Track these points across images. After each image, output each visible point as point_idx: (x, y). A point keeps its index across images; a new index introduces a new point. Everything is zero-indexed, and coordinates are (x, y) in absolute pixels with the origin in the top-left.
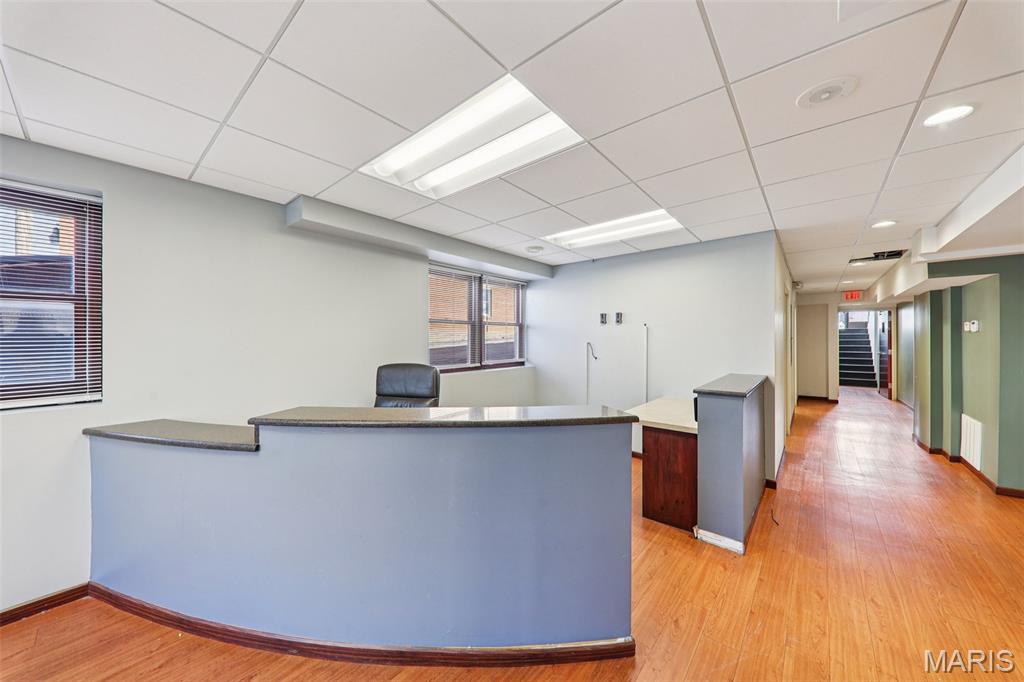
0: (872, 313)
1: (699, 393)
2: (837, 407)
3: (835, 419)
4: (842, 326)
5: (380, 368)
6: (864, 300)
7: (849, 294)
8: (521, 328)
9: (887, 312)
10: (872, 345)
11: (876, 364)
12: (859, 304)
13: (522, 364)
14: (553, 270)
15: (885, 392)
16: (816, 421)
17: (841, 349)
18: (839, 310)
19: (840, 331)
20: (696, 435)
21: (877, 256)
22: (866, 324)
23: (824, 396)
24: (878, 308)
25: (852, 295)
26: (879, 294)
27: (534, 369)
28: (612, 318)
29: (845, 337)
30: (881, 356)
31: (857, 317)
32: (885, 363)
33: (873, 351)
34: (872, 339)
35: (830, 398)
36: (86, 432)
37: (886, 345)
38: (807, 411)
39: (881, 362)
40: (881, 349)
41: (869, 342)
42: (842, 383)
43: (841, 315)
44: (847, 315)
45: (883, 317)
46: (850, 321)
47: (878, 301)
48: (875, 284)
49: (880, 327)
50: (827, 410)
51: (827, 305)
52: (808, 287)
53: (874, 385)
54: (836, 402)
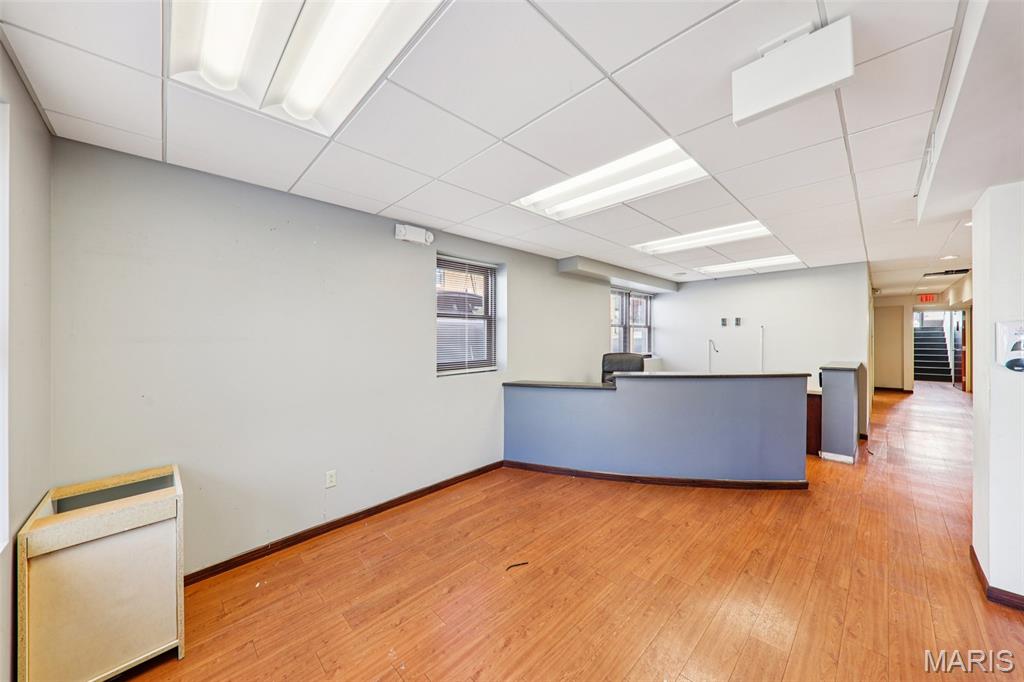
0: (948, 313)
1: (824, 369)
2: (912, 396)
3: (910, 404)
4: (917, 324)
5: (605, 356)
6: (938, 301)
7: (924, 297)
8: (649, 329)
9: (961, 313)
10: (948, 342)
11: (951, 361)
12: (933, 305)
13: (650, 356)
14: (678, 286)
15: (960, 386)
16: (893, 405)
17: (915, 346)
18: (914, 310)
19: (915, 329)
20: (820, 396)
21: (947, 273)
22: (942, 322)
23: (900, 387)
24: (953, 309)
25: (927, 298)
26: (951, 299)
27: (661, 360)
28: (732, 322)
29: (920, 335)
30: (956, 352)
31: (932, 316)
32: (960, 358)
33: (949, 348)
34: (947, 336)
35: (905, 389)
36: (504, 385)
37: (960, 343)
38: (884, 399)
39: (956, 359)
40: (956, 346)
41: (944, 340)
42: (917, 378)
43: (916, 315)
44: (922, 315)
45: (958, 317)
46: (925, 319)
47: (951, 304)
48: (948, 289)
49: (955, 325)
50: (903, 398)
51: (903, 307)
52: (885, 292)
53: (949, 379)
54: (911, 392)
